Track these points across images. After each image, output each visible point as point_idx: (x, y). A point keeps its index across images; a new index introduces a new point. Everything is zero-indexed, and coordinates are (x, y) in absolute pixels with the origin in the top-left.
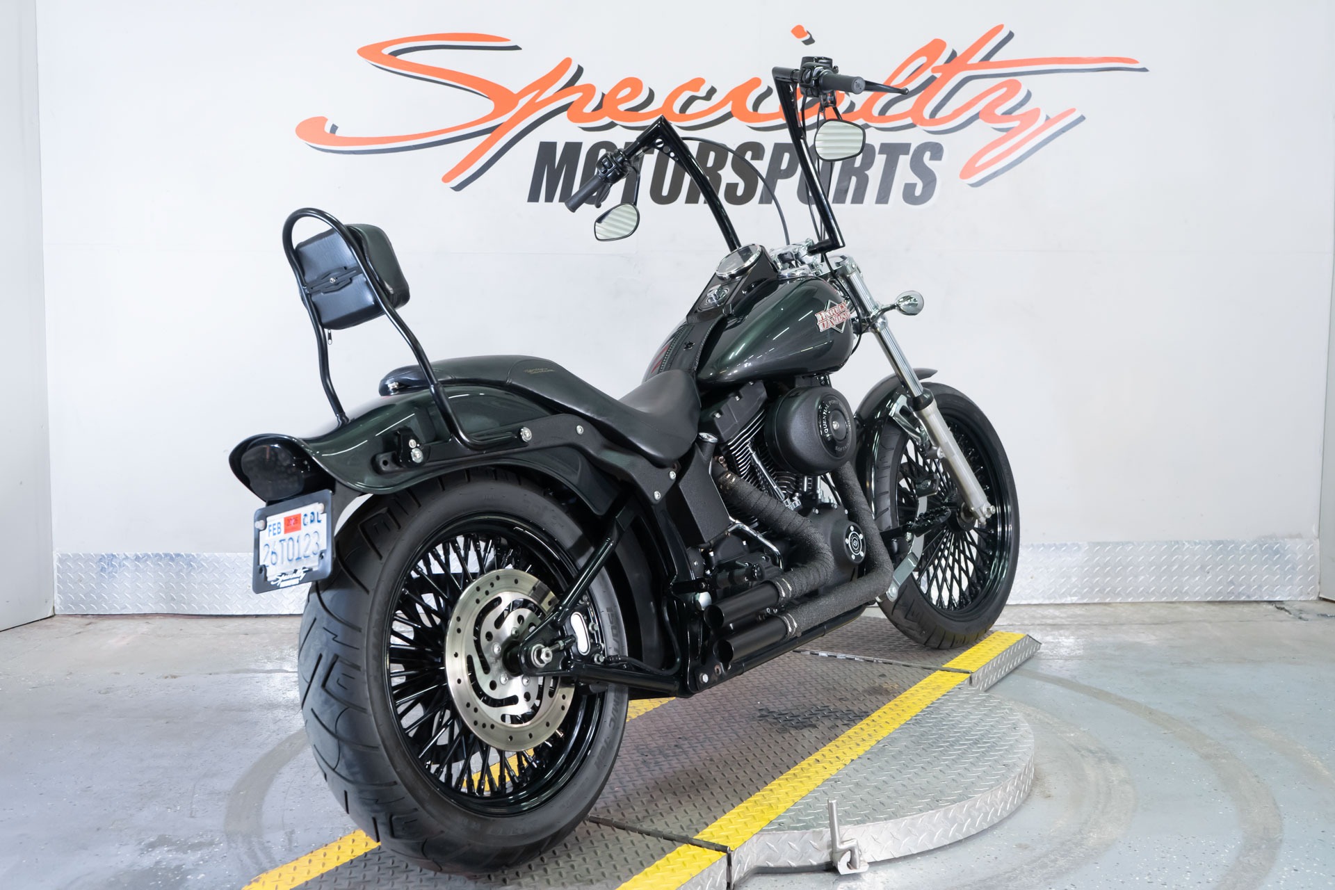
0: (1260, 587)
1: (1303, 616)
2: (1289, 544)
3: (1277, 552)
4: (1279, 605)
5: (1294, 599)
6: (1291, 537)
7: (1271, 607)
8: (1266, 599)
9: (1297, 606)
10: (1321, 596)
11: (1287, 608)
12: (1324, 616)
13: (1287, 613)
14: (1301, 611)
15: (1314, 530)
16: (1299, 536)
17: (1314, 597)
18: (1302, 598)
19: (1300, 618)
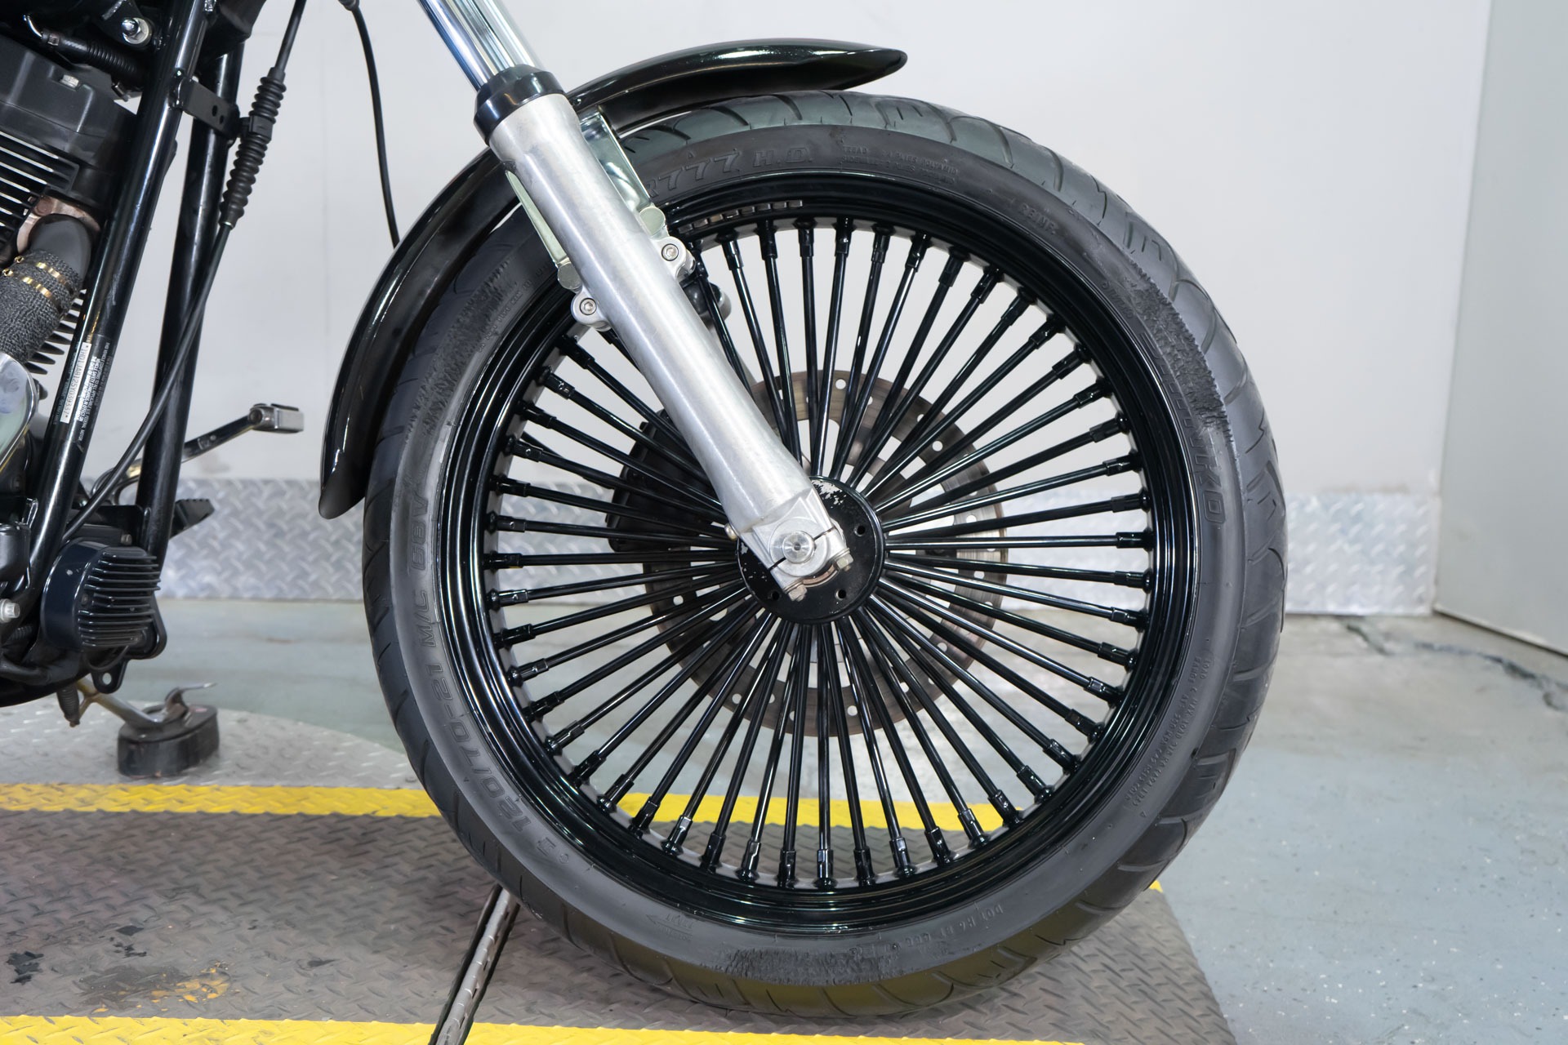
0: (1322, 587)
1: (1389, 646)
2: (1382, 503)
3: (1357, 518)
4: (1351, 624)
5: (1387, 611)
6: (1387, 490)
7: (1335, 626)
8: (1332, 608)
9: (1383, 626)
10: (1439, 607)
11: (1365, 628)
12: (1427, 647)
13: (1359, 640)
14: (1388, 636)
15: (1433, 478)
16: (1403, 489)
17: (1423, 610)
18: (1400, 610)
19: (1381, 651)
